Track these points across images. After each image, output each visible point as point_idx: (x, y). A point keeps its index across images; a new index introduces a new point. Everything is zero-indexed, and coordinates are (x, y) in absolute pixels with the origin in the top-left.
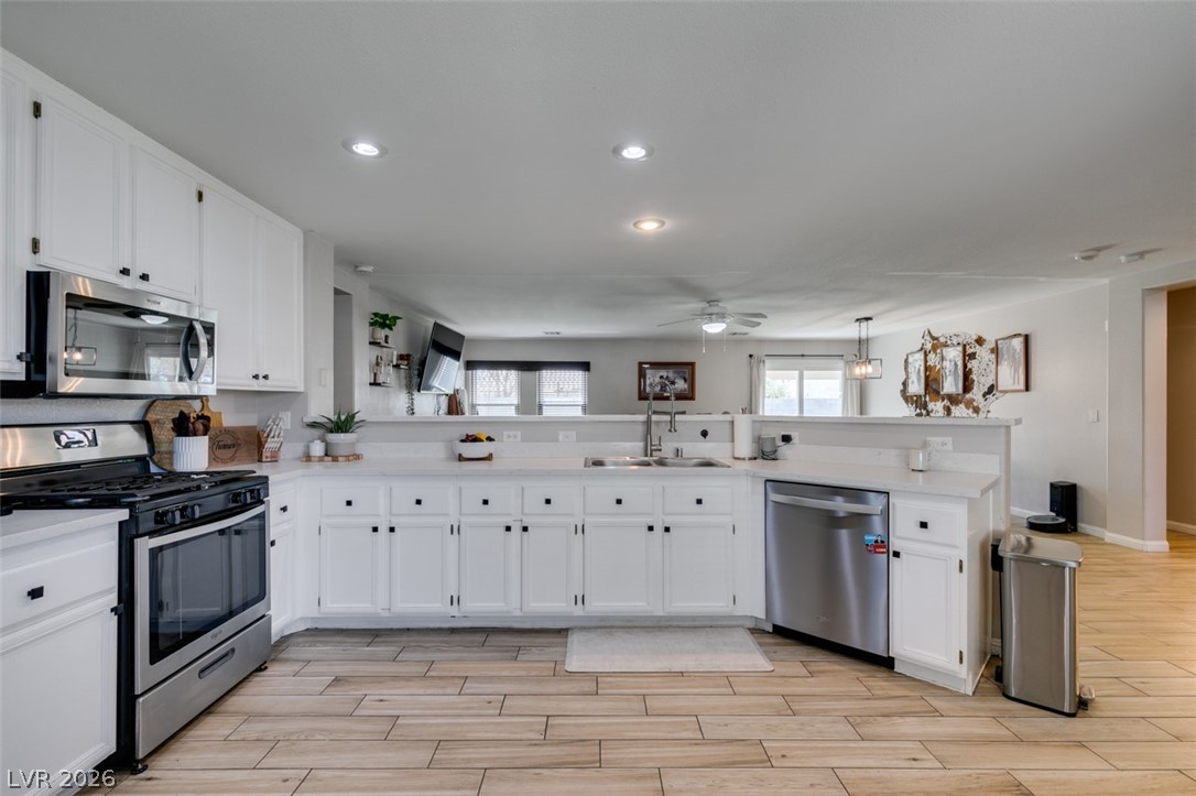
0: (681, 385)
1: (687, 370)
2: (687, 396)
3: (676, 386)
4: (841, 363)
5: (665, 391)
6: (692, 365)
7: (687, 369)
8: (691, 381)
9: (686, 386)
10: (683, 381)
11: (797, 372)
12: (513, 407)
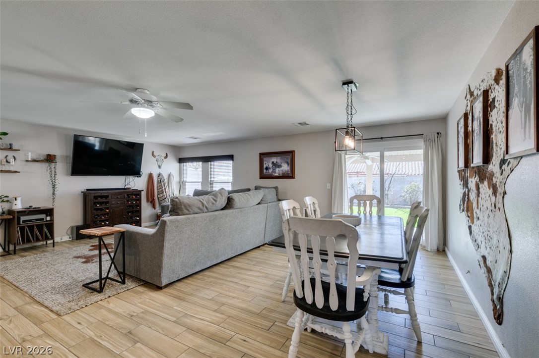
0: (285, 168)
1: (289, 157)
2: (290, 175)
3: (282, 168)
4: (421, 142)
5: (275, 172)
6: (292, 153)
7: (289, 155)
8: (292, 165)
9: (289, 168)
10: (286, 165)
11: (378, 154)
12: (200, 183)
